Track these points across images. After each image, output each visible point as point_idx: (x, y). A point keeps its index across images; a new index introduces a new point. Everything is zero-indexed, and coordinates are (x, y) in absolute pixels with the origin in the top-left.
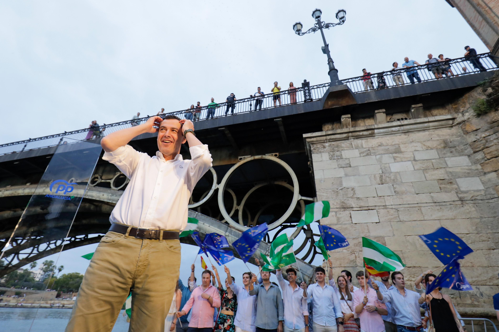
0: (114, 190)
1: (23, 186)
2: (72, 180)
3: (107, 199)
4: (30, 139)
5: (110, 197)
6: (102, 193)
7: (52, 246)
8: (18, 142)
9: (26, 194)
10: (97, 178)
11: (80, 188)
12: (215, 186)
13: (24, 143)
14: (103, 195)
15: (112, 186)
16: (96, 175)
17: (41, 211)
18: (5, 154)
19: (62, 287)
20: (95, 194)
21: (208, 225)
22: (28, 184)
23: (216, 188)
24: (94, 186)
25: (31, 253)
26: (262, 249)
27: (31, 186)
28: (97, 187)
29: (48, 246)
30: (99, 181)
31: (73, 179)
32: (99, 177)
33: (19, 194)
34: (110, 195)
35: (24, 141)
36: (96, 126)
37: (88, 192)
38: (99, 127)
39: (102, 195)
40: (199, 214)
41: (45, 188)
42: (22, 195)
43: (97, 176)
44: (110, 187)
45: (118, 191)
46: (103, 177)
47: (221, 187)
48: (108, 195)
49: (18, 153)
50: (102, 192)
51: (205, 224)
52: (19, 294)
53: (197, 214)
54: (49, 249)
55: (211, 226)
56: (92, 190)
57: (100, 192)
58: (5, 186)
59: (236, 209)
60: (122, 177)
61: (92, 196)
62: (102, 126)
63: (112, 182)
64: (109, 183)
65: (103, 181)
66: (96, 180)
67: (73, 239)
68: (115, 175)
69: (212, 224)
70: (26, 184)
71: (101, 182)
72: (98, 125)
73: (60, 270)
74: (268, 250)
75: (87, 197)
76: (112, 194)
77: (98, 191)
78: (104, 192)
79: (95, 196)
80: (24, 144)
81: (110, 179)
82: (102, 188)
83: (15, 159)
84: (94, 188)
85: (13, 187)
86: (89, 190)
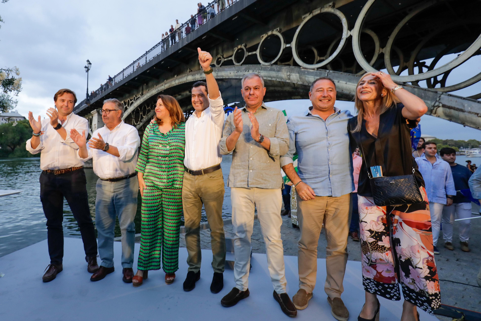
0: (237, 66)
1: (173, 79)
3: (235, 76)
5: (236, 73)
8: (156, 45)
10: (220, 58)
12: (345, 34)
13: (160, 44)
14: (230, 73)
15: (234, 62)
18: (153, 58)
20: (224, 73)
21: (344, 82)
22: (176, 76)
23: (349, 35)
24: (221, 66)
26: (428, 100)
27: (178, 77)
28: (223, 67)
30: (223, 60)
32: (221, 57)
33: (173, 85)
36: (203, 8)
38: (205, 8)
40: (331, 71)
41: (186, 77)
42: (175, 85)
43: (219, 56)
44: (233, 64)
45: (241, 66)
46: (225, 56)
47: (355, 33)
48: (234, 72)
49: (160, 55)
50: (229, 70)
51: (340, 82)
53: (328, 73)
55: (348, 83)
56: (220, 71)
58: (163, 81)
59: (380, 52)
60: (240, 51)
61: (222, 76)
62: (208, 6)
63: (233, 58)
64: (231, 60)
65: (226, 60)
66: (220, 60)
68: (233, 51)
69: (350, 80)
70: (174, 76)
71: (224, 62)
72: (204, 6)
74: (438, 99)
75: (219, 78)
76: (237, 70)
77: (225, 70)
79: (225, 75)
81: (231, 56)
82: (227, 67)
83: (161, 60)
84: (221, 68)
85: (168, 81)
86: (218, 71)
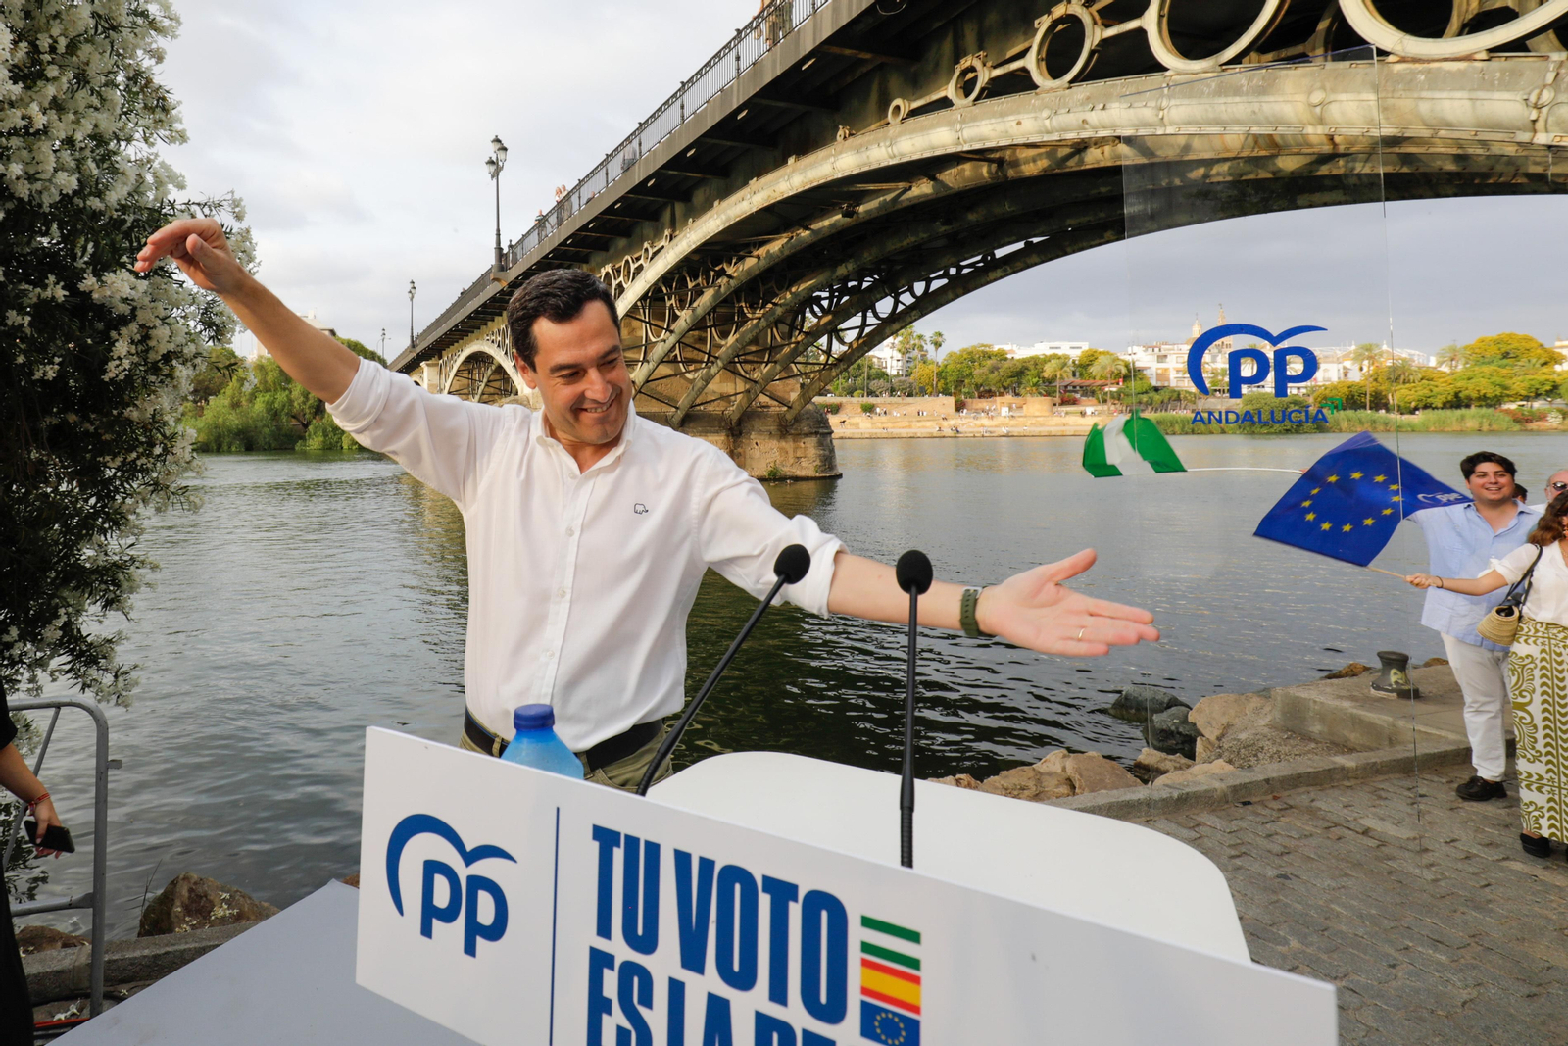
0: (1052, 90)
1: (782, 170)
2: (897, 108)
3: (1040, 132)
4: (739, 32)
5: (1047, 122)
6: (1011, 118)
7: (907, 299)
9: (800, 190)
10: (972, 69)
11: (933, 127)
13: (731, 49)
14: (1019, 123)
15: (1037, 78)
16: (963, 61)
17: (847, 219)
19: (960, 383)
20: (990, 127)
24: (976, 102)
25: (864, 325)
27: (798, 163)
28: (987, 101)
29: (897, 302)
30: (983, 77)
31: (897, 102)
32: (978, 64)
33: (783, 194)
34: (1045, 113)
35: (727, 46)
37: (962, 130)
39: (1014, 123)
43: (968, 64)
44: (1033, 86)
45: (1070, 87)
48: (1036, 118)
49: (731, 87)
50: (1012, 114)
52: (869, 409)
54: (900, 307)
56: (974, 119)
57: (1002, 115)
60: (1061, 27)
61: (984, 139)
63: (1030, 62)
64: (1024, 71)
65: (998, 72)
66: (971, 75)
67: (953, 271)
68: (1032, 31)
70: (784, 162)
71: (992, 81)
73: (938, 345)
75: (966, 148)
76: (1049, 107)
77: (993, 115)
78: (1019, 113)
80: (733, 54)
81: (1022, 55)
82: (1003, 99)
83: (735, 105)
84: (977, 110)
86: (963, 122)
